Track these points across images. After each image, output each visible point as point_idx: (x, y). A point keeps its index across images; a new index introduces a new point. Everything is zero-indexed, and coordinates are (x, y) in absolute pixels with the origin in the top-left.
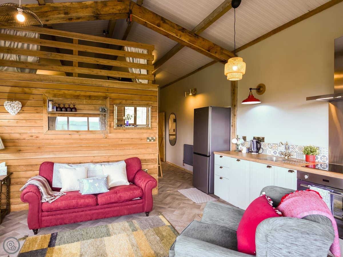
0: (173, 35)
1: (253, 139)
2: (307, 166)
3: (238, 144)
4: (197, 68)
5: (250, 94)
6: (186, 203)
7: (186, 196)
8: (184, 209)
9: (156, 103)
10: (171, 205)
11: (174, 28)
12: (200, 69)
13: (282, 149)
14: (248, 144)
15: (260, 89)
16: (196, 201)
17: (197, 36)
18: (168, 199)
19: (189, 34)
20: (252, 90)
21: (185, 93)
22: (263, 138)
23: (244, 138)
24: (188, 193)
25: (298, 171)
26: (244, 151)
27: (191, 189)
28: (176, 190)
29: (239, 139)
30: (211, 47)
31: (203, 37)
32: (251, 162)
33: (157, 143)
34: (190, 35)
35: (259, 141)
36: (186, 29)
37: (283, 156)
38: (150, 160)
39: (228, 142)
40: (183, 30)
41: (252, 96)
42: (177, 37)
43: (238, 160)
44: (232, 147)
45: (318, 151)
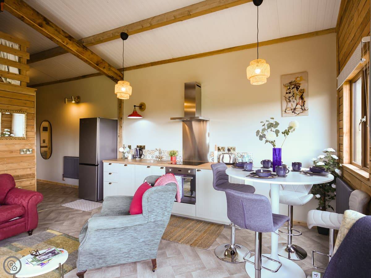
0: (58, 40)
1: (137, 147)
2: (171, 164)
3: (124, 152)
4: (81, 75)
5: (134, 110)
6: (75, 213)
7: (74, 208)
8: (74, 219)
9: (32, 109)
10: (57, 219)
11: (60, 33)
12: (84, 77)
13: (157, 153)
14: (133, 152)
15: (142, 107)
16: (86, 210)
17: (85, 47)
18: (53, 215)
19: (76, 43)
20: (136, 107)
21: (66, 99)
22: (144, 146)
23: (130, 147)
24: (75, 205)
25: (166, 167)
26: (130, 157)
27: (78, 201)
28: (60, 205)
29: (125, 147)
30: (100, 62)
31: (92, 51)
32: (136, 165)
33: (34, 156)
34: (78, 45)
35: (141, 149)
36: (73, 38)
37: (158, 159)
38: (25, 176)
39: (115, 150)
40: (70, 38)
41: (136, 112)
42: (63, 43)
43: (125, 165)
44: (119, 155)
45: (177, 153)
